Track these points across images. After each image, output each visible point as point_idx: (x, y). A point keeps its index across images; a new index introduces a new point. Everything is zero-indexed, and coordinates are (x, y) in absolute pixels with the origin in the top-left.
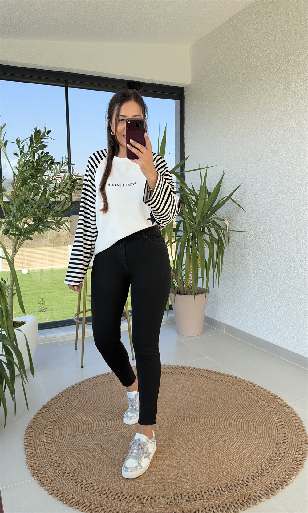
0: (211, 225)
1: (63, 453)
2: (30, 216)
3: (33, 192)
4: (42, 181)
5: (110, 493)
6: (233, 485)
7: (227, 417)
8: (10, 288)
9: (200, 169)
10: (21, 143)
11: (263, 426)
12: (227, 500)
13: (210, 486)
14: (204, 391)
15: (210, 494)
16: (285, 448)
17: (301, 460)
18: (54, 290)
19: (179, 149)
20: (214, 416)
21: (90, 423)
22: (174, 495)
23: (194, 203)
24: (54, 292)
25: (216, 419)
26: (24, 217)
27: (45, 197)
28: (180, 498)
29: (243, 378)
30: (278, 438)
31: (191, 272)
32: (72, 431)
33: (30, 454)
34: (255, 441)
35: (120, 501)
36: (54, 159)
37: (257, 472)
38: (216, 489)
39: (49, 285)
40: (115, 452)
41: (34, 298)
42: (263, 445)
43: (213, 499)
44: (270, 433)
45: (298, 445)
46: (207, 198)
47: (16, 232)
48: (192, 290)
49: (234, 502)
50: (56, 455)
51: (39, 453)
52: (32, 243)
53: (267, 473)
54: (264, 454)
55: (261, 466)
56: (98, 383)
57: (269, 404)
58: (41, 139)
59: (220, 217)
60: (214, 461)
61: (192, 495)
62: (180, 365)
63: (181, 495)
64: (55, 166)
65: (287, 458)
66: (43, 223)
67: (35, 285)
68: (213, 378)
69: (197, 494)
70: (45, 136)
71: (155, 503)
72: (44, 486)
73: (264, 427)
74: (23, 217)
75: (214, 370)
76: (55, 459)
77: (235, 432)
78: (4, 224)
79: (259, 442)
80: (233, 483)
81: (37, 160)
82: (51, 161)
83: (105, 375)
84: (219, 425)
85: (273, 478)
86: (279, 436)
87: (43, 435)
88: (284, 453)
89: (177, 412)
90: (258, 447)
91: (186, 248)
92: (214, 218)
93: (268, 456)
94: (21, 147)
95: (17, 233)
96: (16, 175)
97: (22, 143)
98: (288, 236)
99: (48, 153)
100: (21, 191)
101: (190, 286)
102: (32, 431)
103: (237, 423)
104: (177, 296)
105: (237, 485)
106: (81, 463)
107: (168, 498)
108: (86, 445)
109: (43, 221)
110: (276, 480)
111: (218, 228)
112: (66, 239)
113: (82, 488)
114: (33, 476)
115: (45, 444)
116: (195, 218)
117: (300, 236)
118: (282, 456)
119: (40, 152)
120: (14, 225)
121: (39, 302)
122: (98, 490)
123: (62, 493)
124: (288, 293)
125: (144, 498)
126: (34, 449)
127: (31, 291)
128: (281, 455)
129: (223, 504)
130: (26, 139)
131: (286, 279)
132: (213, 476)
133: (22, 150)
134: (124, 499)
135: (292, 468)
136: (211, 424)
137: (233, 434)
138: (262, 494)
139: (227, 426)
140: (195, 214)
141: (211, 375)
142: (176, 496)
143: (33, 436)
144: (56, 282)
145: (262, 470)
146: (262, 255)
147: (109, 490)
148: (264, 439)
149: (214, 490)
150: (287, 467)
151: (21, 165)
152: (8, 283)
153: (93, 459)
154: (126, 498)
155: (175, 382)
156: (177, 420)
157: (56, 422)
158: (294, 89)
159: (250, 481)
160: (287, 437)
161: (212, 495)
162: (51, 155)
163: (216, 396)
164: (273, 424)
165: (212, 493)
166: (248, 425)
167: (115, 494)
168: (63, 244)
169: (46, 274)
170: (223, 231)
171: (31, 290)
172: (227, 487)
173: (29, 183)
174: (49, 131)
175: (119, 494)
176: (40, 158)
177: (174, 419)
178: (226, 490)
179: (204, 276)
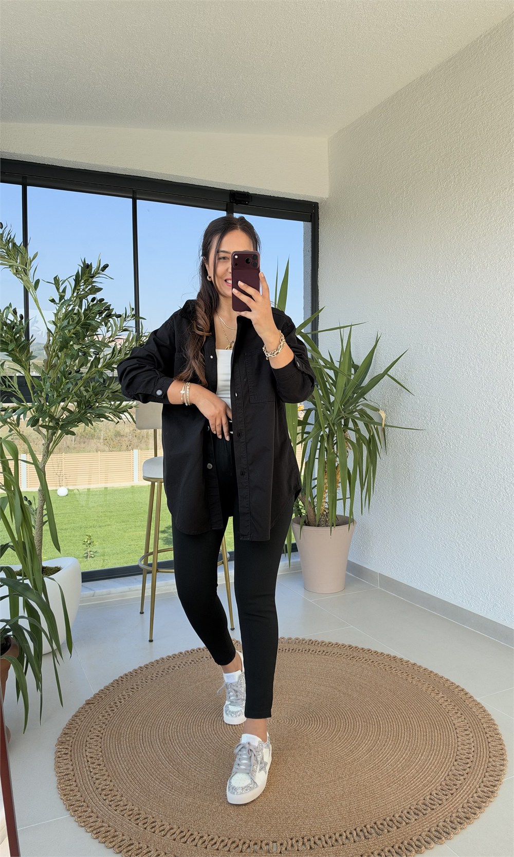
0: (359, 416)
1: (117, 773)
2: (72, 399)
3: (77, 361)
4: (92, 343)
5: (190, 836)
6: (385, 823)
7: (380, 719)
8: (38, 512)
9: (340, 328)
10: (60, 283)
11: (436, 732)
12: (375, 846)
13: (348, 826)
14: (345, 679)
15: (349, 837)
16: (469, 766)
17: (494, 784)
18: (109, 523)
19: (310, 298)
20: (359, 718)
21: (161, 727)
22: (291, 839)
23: (331, 381)
24: (109, 525)
25: (362, 722)
26: (63, 400)
27: (97, 369)
28: (300, 843)
29: (406, 659)
30: (458, 750)
31: (327, 491)
32: (132, 740)
33: (65, 775)
34: (422, 755)
35: (206, 848)
36: (113, 309)
37: (424, 804)
38: (357, 829)
39: (101, 514)
40: (200, 772)
41: (76, 536)
42: (434, 762)
43: (353, 846)
44: (446, 743)
45: (489, 762)
46: (352, 374)
47: (49, 423)
48: (328, 519)
49: (386, 850)
50: (105, 777)
51: (78, 774)
52: (76, 446)
53: (440, 804)
54: (436, 776)
55: (431, 794)
56: (176, 666)
57: (446, 699)
58: (92, 277)
59: (372, 404)
60: (355, 786)
61: (320, 839)
62: (307, 639)
63: (303, 838)
64: (114, 321)
65: (471, 782)
66: (93, 409)
67: (78, 513)
68: (358, 658)
69: (327, 837)
70: (99, 273)
71: (260, 852)
72: (85, 826)
73: (436, 734)
74: (61, 398)
75: (360, 646)
76: (104, 783)
77: (390, 741)
78: (32, 410)
79: (428, 756)
80: (384, 820)
81: (85, 310)
82: (107, 313)
83: (186, 653)
84: (366, 731)
85: (449, 813)
86: (459, 748)
87: (86, 746)
88: (467, 774)
89: (301, 710)
90: (427, 764)
91: (318, 451)
92: (362, 405)
93: (442, 778)
94: (61, 290)
95: (51, 424)
96: (52, 333)
97: (62, 284)
98: (476, 434)
99: (103, 300)
100: (59, 358)
101: (325, 513)
102: (68, 739)
103: (393, 727)
104: (305, 528)
105: (390, 823)
106: (144, 790)
107: (281, 844)
108: (154, 762)
109: (92, 406)
110: (453, 815)
111: (369, 422)
112: (129, 440)
113: (145, 828)
114: (68, 810)
115: (89, 760)
116: (331, 404)
117: (495, 433)
118: (464, 779)
119: (90, 297)
120: (47, 411)
121: (85, 542)
122: (172, 831)
123: (114, 837)
124: (478, 524)
125: (244, 843)
126: (71, 768)
127: (71, 523)
128: (462, 778)
129: (368, 853)
130: (69, 278)
131: (475, 501)
132: (354, 810)
133: (63, 294)
134: (212, 846)
135: (479, 797)
136: (354, 729)
137: (388, 744)
138: (430, 837)
139: (378, 733)
140: (332, 399)
141: (355, 654)
142: (294, 841)
143: (70, 748)
144: (112, 510)
145: (432, 800)
146: (437, 463)
147: (189, 831)
148: (436, 752)
149: (355, 832)
150: (470, 796)
151: (60, 318)
152: (36, 505)
153: (164, 783)
154: (215, 843)
155: (299, 664)
156: (299, 723)
157: (107, 726)
158: (485, 206)
159: (413, 817)
160: (473, 749)
161: (352, 839)
162: (107, 303)
163: (363, 686)
164: (452, 729)
165: (351, 835)
166: (411, 730)
167: (198, 838)
168: (124, 447)
169: (96, 496)
170: (376, 426)
171: (71, 521)
172: (376, 827)
173: (72, 345)
174: (106, 267)
175: (204, 838)
176: (91, 307)
177: (296, 721)
178: (373, 831)
179: (347, 497)
